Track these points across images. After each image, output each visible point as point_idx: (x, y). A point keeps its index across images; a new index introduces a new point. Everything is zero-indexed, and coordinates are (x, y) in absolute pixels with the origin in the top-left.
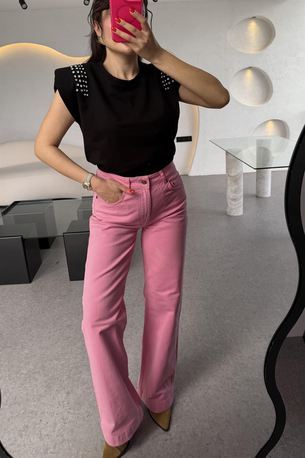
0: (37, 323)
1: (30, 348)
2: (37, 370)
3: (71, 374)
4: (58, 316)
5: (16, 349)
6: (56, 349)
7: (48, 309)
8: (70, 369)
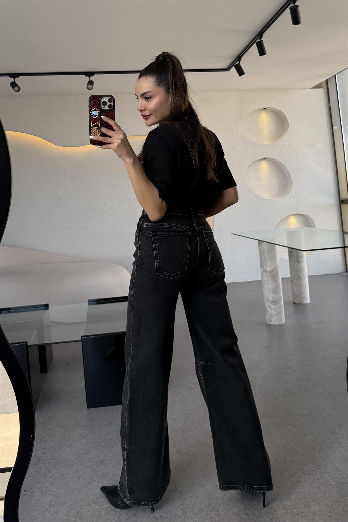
0: (55, 462)
1: (53, 492)
2: (72, 519)
3: (121, 519)
4: (84, 451)
5: (34, 496)
6: (91, 491)
7: (66, 443)
8: (119, 514)
